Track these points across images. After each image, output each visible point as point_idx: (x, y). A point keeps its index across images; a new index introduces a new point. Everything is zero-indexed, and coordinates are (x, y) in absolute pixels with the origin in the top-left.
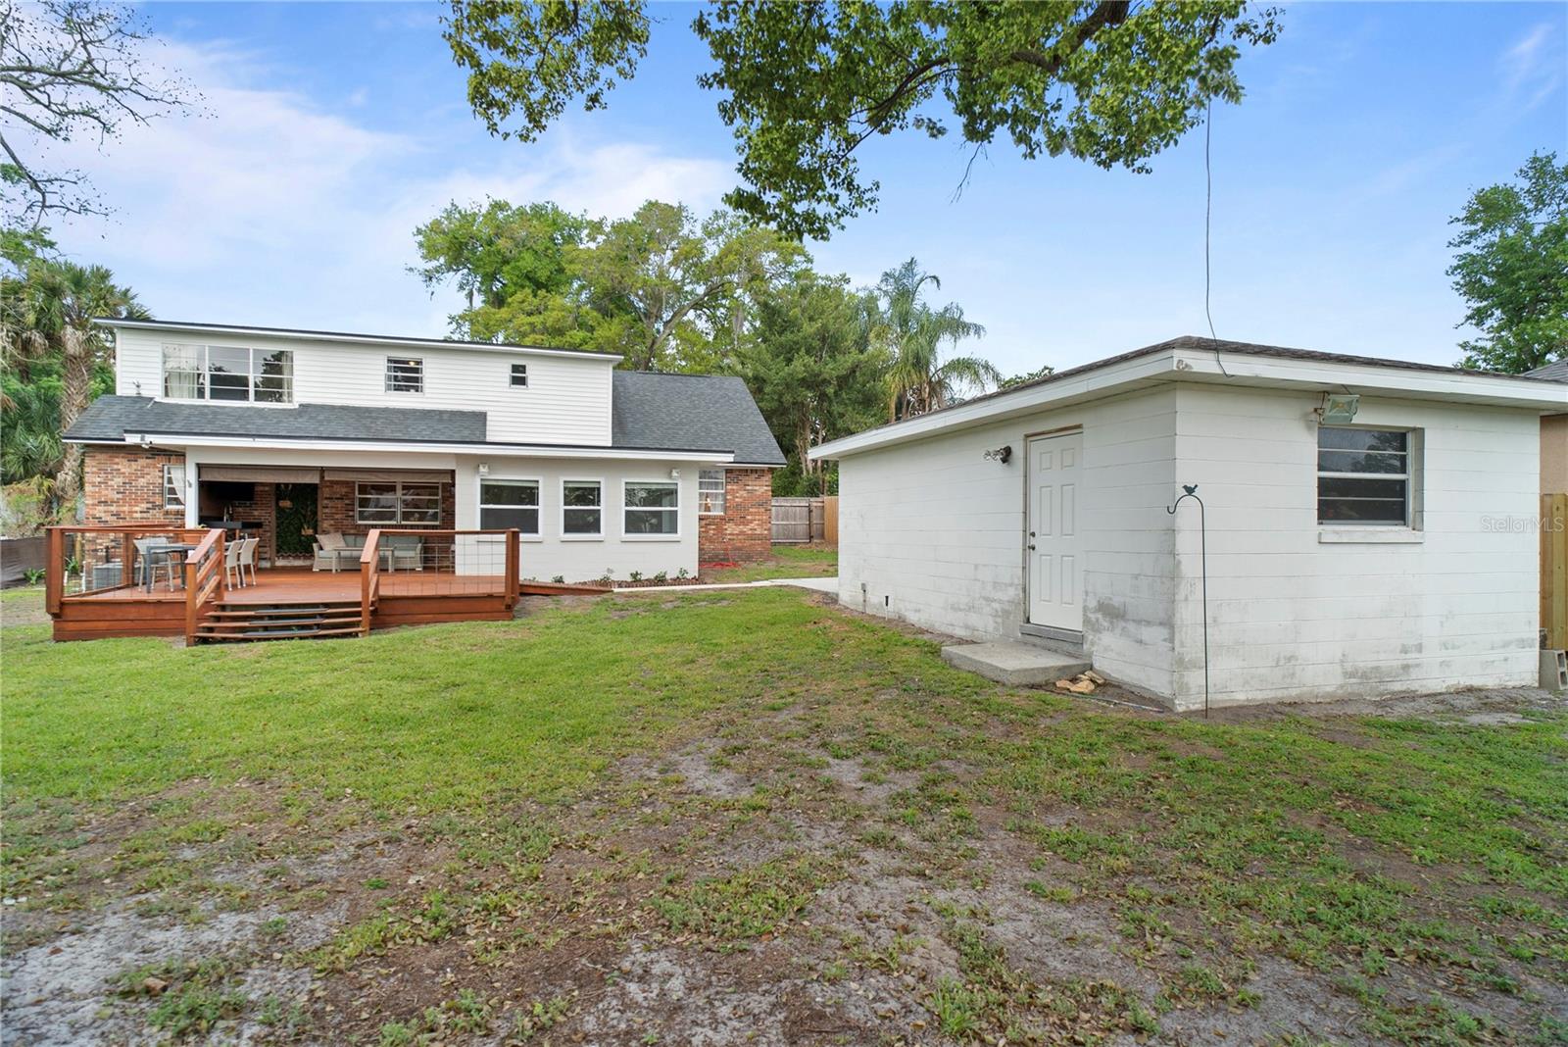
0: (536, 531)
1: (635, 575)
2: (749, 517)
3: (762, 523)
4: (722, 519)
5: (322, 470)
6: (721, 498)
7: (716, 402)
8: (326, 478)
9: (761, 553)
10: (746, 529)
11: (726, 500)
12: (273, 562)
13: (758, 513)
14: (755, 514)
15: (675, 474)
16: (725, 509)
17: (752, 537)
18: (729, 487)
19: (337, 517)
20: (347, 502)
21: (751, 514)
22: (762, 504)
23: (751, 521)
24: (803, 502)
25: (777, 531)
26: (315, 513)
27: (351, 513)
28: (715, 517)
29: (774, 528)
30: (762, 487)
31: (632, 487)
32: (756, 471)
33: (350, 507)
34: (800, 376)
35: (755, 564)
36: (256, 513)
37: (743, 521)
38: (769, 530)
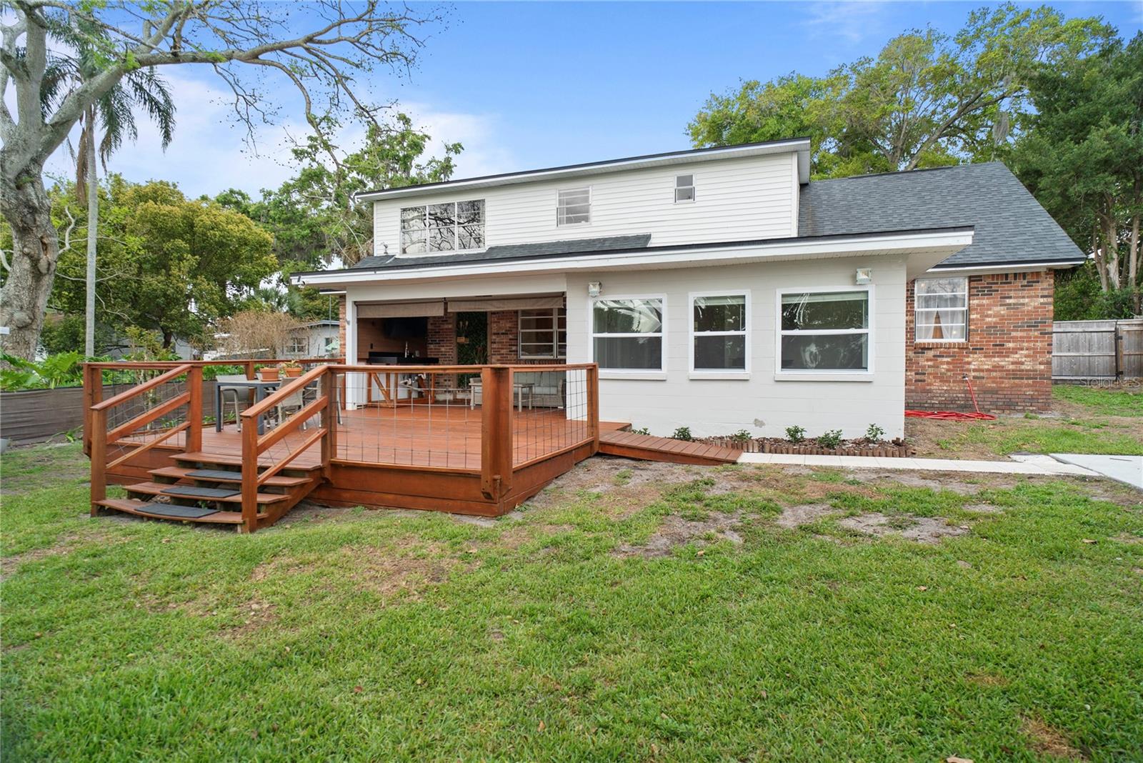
0: (658, 366)
1: (794, 432)
2: (1011, 345)
3: (1035, 353)
4: (961, 348)
5: (446, 301)
6: (960, 317)
7: (958, 193)
8: (449, 311)
9: (1032, 398)
10: (1006, 363)
11: (969, 321)
12: (455, 396)
13: (1029, 339)
14: (1022, 339)
15: (861, 276)
16: (968, 334)
17: (1016, 375)
18: (975, 302)
19: (503, 351)
20: (511, 337)
21: (1015, 339)
22: (1034, 324)
23: (1015, 351)
24: (1107, 325)
25: (1060, 365)
26: (485, 349)
27: (514, 348)
28: (950, 346)
29: (1055, 362)
30: (1038, 299)
31: (795, 301)
32: (1024, 275)
33: (513, 342)
34: (1102, 156)
35: (1021, 416)
36: (443, 349)
37: (1000, 349)
38: (1049, 363)
